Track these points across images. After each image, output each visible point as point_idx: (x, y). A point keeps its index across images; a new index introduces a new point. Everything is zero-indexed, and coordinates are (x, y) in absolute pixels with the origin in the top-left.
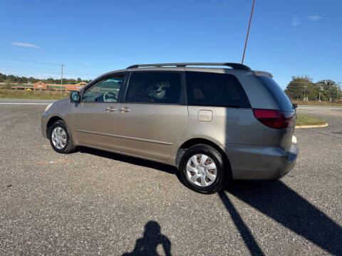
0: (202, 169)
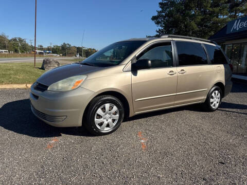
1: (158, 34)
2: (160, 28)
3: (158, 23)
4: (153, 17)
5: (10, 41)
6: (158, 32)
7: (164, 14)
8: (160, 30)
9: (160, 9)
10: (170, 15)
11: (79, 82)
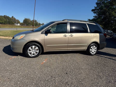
1: (94, 18)
2: (96, 15)
3: (95, 13)
4: (92, 10)
5: (31, 21)
6: (94, 17)
7: (98, 8)
8: (95, 16)
9: (96, 6)
10: (101, 8)
11: (22, 37)
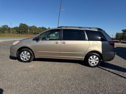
0: (94, 60)
11: (16, 43)
